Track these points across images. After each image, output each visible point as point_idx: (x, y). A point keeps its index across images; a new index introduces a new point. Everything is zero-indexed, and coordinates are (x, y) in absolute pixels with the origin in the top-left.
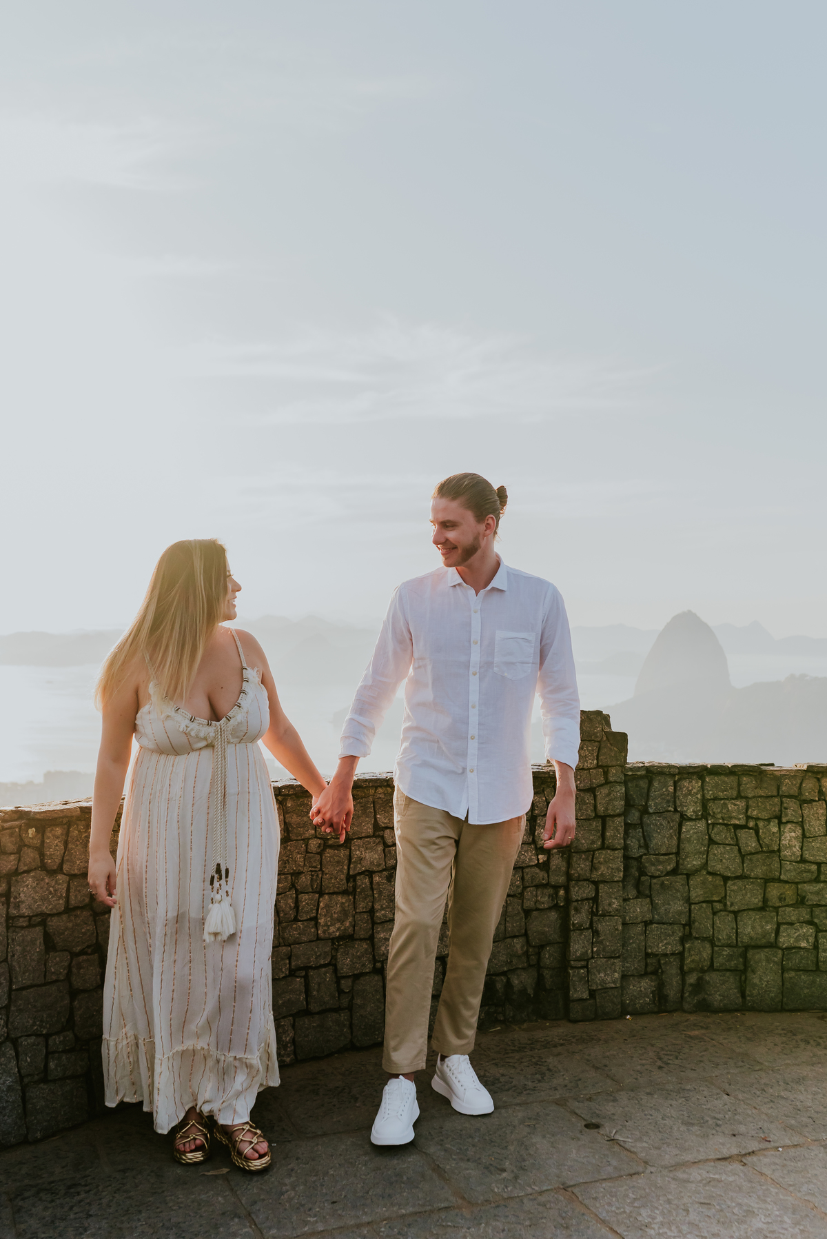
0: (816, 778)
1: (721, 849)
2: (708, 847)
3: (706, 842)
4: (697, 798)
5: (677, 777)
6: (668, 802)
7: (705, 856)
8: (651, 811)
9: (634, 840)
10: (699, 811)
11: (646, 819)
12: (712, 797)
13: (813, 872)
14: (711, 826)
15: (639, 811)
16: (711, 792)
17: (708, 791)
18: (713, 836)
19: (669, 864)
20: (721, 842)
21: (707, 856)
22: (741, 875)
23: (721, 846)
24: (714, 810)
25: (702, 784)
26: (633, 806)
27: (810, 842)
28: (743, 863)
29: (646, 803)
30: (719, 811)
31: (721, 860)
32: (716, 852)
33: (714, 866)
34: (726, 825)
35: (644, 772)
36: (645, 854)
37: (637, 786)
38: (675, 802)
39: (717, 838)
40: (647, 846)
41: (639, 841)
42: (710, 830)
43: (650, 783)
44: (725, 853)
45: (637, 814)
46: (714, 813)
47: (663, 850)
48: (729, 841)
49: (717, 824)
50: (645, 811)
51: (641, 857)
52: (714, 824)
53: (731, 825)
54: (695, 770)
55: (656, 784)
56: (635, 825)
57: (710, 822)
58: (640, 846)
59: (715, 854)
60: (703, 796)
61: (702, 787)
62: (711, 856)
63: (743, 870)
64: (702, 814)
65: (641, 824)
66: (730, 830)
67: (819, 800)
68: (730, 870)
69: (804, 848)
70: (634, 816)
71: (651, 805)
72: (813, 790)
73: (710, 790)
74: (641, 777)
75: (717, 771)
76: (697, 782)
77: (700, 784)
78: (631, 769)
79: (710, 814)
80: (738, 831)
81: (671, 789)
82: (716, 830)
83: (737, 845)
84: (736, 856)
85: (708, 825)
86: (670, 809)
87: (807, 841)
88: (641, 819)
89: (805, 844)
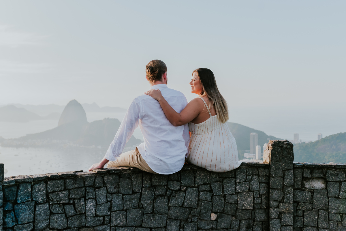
0: (101, 176)
1: (57, 216)
2: (50, 216)
3: (49, 214)
4: (44, 192)
5: (33, 183)
6: (28, 196)
7: (48, 221)
8: (19, 202)
9: (9, 219)
10: (45, 199)
11: (16, 207)
12: (51, 191)
13: (101, 221)
14: (51, 206)
15: (12, 203)
16: (51, 189)
17: (49, 188)
18: (52, 210)
19: (29, 228)
20: (56, 213)
21: (49, 221)
22: (67, 227)
23: (57, 215)
24: (53, 197)
25: (46, 185)
26: (8, 201)
27: (99, 207)
28: (68, 221)
29: (16, 198)
30: (55, 197)
31: (57, 222)
32: (54, 218)
33: (53, 225)
34: (59, 204)
35: (14, 183)
36: (16, 225)
37: (10, 190)
38: (32, 196)
39: (55, 211)
40: (17, 221)
41: (12, 219)
42: (51, 208)
43: (18, 188)
44: (58, 218)
45: (11, 205)
46: (52, 199)
47: (26, 221)
48: (61, 211)
49: (54, 204)
50: (15, 203)
51: (14, 226)
52: (52, 204)
53: (61, 203)
54: (42, 179)
55: (21, 188)
56: (10, 211)
57: (50, 203)
58: (13, 221)
59: (53, 219)
60: (47, 191)
61: (46, 187)
62: (51, 220)
63: (68, 225)
64: (46, 200)
65: (14, 210)
66: (61, 206)
67: (103, 186)
68: (61, 226)
69: (97, 210)
70: (9, 206)
71: (18, 199)
72: (101, 182)
73: (50, 188)
74: (13, 186)
75: (53, 178)
76: (43, 185)
77: (45, 185)
78: (6, 183)
79: (50, 200)
80: (65, 206)
81: (29, 190)
82: (53, 207)
83: (65, 213)
84: (64, 219)
85: (49, 205)
86: (29, 200)
87: (98, 206)
88: (13, 207)
89: (97, 208)
